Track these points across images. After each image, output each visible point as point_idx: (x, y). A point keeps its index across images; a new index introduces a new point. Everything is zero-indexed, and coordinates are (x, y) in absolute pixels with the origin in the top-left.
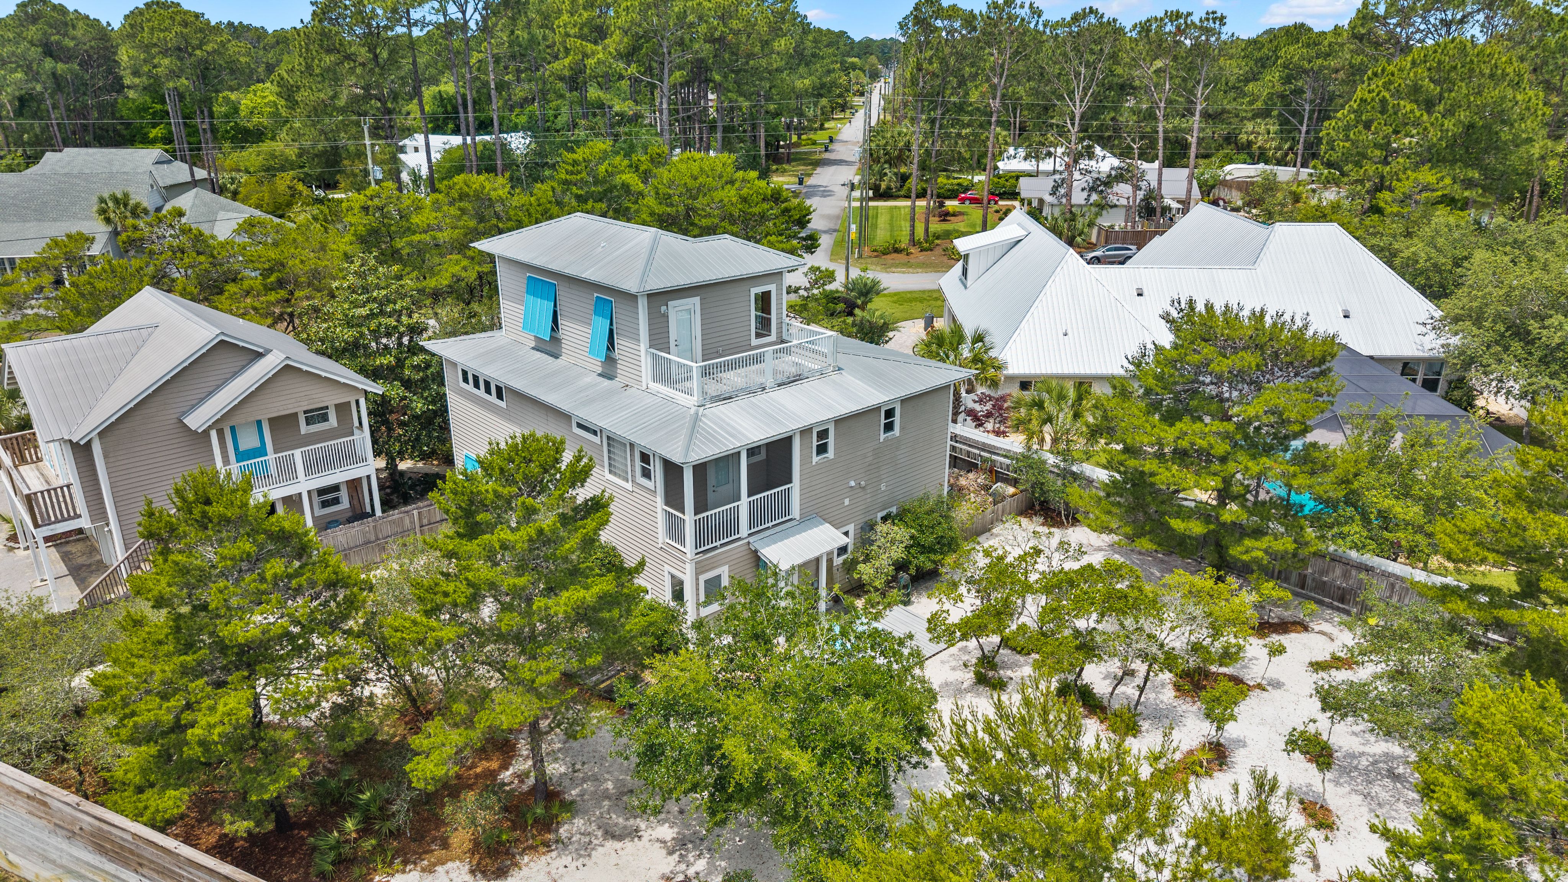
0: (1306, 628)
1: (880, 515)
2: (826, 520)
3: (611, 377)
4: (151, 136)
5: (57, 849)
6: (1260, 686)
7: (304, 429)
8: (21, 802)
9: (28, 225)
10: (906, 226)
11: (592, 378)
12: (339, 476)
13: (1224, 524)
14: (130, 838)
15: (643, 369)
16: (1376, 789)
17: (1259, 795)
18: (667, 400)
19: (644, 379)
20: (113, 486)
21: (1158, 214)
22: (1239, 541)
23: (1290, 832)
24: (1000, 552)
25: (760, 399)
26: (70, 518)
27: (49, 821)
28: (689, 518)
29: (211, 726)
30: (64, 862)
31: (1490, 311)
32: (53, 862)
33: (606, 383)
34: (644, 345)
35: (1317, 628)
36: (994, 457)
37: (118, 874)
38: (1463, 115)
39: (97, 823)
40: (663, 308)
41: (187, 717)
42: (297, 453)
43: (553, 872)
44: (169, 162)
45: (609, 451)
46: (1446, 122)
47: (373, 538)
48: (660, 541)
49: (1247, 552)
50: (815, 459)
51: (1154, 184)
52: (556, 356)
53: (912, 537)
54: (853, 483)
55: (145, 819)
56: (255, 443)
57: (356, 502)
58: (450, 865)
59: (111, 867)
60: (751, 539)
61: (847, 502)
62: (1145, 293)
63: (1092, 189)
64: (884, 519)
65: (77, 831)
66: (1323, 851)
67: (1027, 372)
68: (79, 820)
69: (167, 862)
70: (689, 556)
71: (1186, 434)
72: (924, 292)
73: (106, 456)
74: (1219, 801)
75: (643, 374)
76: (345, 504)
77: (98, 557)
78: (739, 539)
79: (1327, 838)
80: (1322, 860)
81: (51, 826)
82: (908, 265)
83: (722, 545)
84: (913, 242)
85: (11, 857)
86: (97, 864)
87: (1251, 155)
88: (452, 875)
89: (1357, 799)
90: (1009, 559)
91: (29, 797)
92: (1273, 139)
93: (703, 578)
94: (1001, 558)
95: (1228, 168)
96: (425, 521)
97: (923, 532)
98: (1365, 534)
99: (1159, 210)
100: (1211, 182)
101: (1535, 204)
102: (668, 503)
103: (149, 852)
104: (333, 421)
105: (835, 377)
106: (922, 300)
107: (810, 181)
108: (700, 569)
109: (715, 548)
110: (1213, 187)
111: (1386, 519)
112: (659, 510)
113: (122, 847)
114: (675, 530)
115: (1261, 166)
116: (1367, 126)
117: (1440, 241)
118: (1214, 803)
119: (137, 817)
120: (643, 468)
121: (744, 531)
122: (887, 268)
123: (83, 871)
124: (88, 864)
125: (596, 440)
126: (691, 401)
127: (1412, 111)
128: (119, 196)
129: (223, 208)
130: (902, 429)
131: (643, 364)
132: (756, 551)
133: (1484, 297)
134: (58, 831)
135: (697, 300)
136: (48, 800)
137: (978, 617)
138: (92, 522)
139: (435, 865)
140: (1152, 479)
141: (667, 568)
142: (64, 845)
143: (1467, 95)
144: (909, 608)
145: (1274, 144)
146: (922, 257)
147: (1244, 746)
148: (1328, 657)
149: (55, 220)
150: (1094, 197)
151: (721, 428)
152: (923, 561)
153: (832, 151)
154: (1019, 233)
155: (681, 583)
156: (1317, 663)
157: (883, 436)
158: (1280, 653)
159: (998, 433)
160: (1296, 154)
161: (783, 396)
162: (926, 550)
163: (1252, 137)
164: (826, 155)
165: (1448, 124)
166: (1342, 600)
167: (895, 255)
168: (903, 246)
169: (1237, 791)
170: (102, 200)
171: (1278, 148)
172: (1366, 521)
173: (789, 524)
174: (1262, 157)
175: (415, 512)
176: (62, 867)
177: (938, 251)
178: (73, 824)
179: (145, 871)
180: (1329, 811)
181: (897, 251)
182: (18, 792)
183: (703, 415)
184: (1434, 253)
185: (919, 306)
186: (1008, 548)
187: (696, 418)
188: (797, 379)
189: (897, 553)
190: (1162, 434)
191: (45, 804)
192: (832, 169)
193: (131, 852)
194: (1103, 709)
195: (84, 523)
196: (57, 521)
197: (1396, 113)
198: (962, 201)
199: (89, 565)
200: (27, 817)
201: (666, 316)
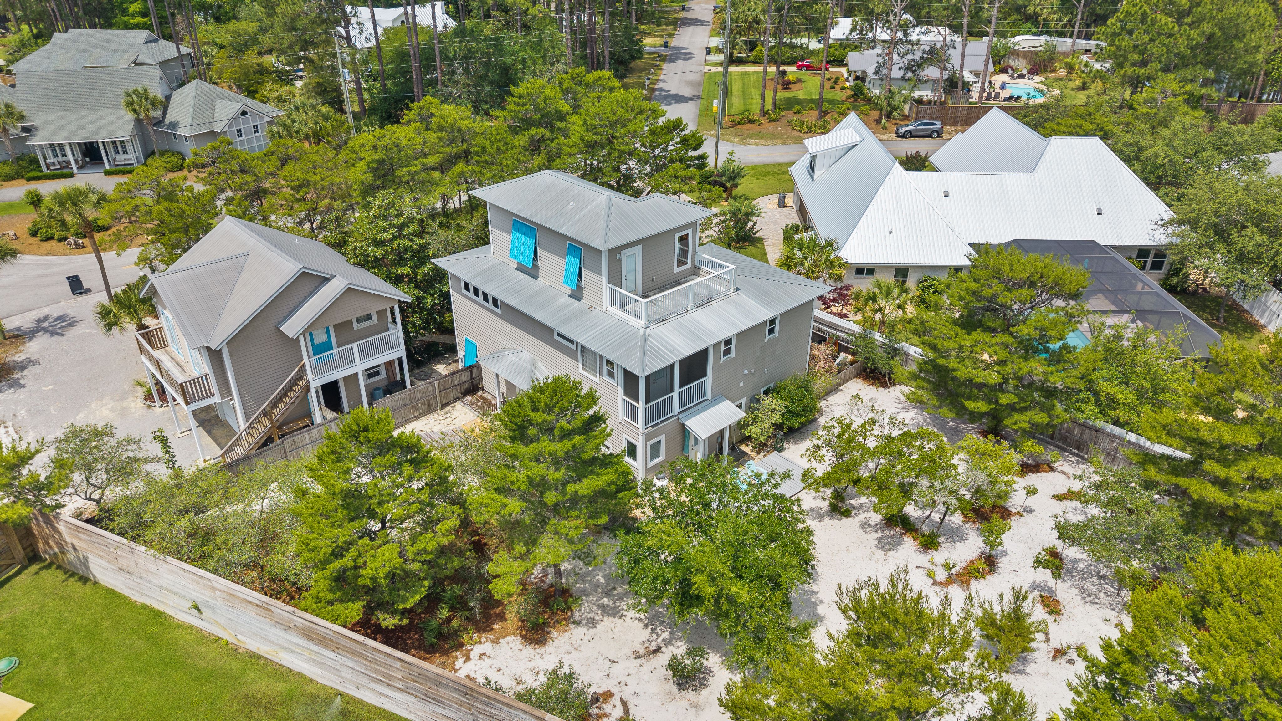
0: (1052, 469)
1: (763, 390)
2: (727, 398)
3: (579, 299)
4: (131, 10)
5: (276, 635)
6: (1019, 514)
7: (356, 326)
8: (250, 607)
9: (69, 114)
10: (756, 94)
11: (565, 300)
12: (381, 359)
13: (1002, 405)
14: (331, 633)
15: (604, 297)
16: (1088, 585)
17: (1016, 602)
18: (623, 322)
19: (604, 304)
20: (236, 375)
21: (960, 89)
22: (1010, 415)
23: (1033, 623)
24: (848, 421)
25: (686, 317)
26: (207, 397)
27: (271, 620)
28: (641, 405)
29: (377, 569)
30: (280, 642)
31: (1204, 220)
32: (272, 642)
33: (576, 303)
34: (604, 280)
35: (1059, 469)
36: (838, 333)
37: (321, 652)
38: (1206, 27)
39: (307, 623)
40: (618, 256)
41: (361, 562)
42: (355, 346)
43: (574, 643)
44: (155, 41)
45: (583, 356)
46: (1192, 32)
47: (408, 402)
48: (620, 418)
49: (1015, 423)
50: (723, 359)
51: (957, 66)
52: (536, 277)
53: (786, 407)
54: (746, 372)
55: (339, 622)
56: (324, 338)
57: (390, 373)
58: (508, 638)
59: (316, 648)
60: (680, 416)
61: (742, 384)
62: (950, 194)
63: (907, 69)
64: (766, 393)
65: (292, 626)
66: (1053, 629)
67: (862, 262)
68: (294, 620)
69: (357, 647)
70: (641, 430)
71: (979, 342)
72: (774, 165)
73: (231, 356)
74: (990, 603)
75: (604, 301)
76: (383, 375)
77: (213, 414)
78: (672, 417)
79: (1055, 621)
80: (1051, 636)
81: (273, 623)
82: (759, 136)
83: (662, 422)
84: (764, 113)
85: (239, 637)
86: (305, 645)
87: (1037, 26)
88: (512, 645)
89: (1075, 591)
90: (854, 427)
91: (257, 605)
92: (1055, 13)
93: (649, 443)
94: (848, 426)
95: (1018, 38)
96: (442, 388)
97: (794, 403)
98: (1097, 410)
99: (960, 84)
100: (1002, 53)
101: (1260, 82)
102: (626, 393)
103: (344, 642)
104: (375, 319)
105: (734, 297)
106: (773, 174)
107: (674, 43)
108: (648, 437)
109: (657, 424)
110: (1004, 57)
111: (1112, 402)
112: (620, 399)
113: (324, 638)
114: (631, 412)
115: (1044, 38)
116: (1130, 33)
117: (1176, 143)
118: (987, 605)
119: (335, 620)
120: (608, 371)
121: (676, 410)
122: (744, 138)
123: (294, 648)
124: (299, 645)
125: (573, 347)
126: (640, 324)
127: (1166, 24)
128: (141, 90)
129: (219, 96)
130: (780, 331)
131: (604, 294)
132: (684, 424)
133: (1200, 210)
134: (278, 625)
135: (640, 247)
136: (272, 608)
137: (836, 472)
138: (222, 399)
139: (499, 639)
140: (954, 373)
141: (624, 436)
142: (282, 633)
143: (1211, 10)
144: (781, 454)
145: (1056, 17)
146: (771, 127)
147: (1006, 555)
148: (1065, 491)
149: (89, 109)
150: (909, 75)
151: (663, 345)
152: (794, 423)
153: (689, 9)
154: (856, 139)
155: (635, 447)
156: (1058, 496)
157: (767, 338)
158: (1034, 494)
159: (842, 316)
160: (1073, 27)
161: (700, 316)
162: (795, 415)
163: (1038, 9)
164: (683, 14)
165: (1194, 34)
166: (1078, 448)
167: (749, 125)
168: (756, 117)
169: (1002, 599)
170: (128, 95)
171: (1060, 20)
172: (1098, 402)
173: (704, 404)
174: (1045, 29)
175: (436, 383)
176: (278, 645)
177: (784, 122)
178: (289, 622)
179: (340, 652)
180: (1058, 601)
181: (751, 122)
182: (250, 602)
183: (650, 335)
184: (1171, 152)
185: (772, 181)
186: (853, 418)
187: (645, 339)
188: (709, 300)
189: (776, 418)
190: (963, 343)
191: (269, 610)
192: (690, 29)
193: (332, 641)
194: (916, 530)
195: (216, 399)
196: (200, 399)
197: (1153, 25)
198: (800, 68)
199: (209, 420)
200: (255, 616)
201: (620, 261)
